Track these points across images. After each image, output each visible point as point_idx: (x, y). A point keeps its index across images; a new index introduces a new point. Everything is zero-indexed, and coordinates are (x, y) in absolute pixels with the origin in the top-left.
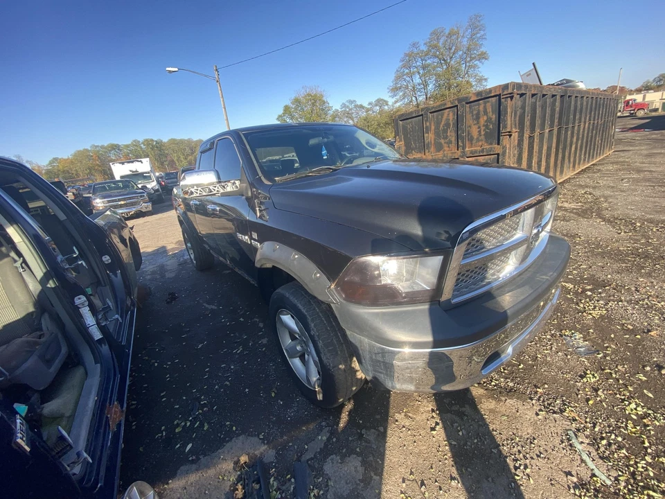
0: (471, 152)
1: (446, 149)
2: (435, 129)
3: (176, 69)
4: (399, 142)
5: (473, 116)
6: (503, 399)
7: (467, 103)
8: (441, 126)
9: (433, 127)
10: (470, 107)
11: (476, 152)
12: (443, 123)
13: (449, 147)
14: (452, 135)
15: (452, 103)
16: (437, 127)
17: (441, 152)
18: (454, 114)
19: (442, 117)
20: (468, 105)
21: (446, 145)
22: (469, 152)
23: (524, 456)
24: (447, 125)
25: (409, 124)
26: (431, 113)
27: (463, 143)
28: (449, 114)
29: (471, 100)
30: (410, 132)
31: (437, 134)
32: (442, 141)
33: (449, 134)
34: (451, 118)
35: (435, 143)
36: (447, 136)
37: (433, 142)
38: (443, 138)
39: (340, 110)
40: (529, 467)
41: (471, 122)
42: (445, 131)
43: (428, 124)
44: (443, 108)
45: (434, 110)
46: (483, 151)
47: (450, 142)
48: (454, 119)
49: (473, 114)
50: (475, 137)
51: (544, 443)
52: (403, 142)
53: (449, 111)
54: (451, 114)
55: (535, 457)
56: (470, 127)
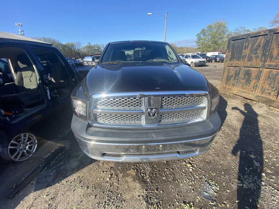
0: (269, 65)
1: (254, 60)
2: (251, 48)
3: (151, 14)
4: (228, 53)
5: (277, 42)
6: (137, 181)
7: (275, 33)
8: (255, 46)
9: (250, 46)
10: (276, 36)
11: (272, 66)
12: (256, 44)
13: (256, 60)
14: (260, 52)
15: (265, 33)
16: (252, 47)
17: (251, 62)
18: (265, 40)
19: (257, 41)
20: (275, 35)
21: (254, 58)
22: (267, 65)
23: (113, 202)
24: (259, 46)
25: (236, 43)
26: (251, 37)
27: (265, 59)
28: (261, 39)
29: (277, 32)
30: (236, 48)
31: (251, 51)
32: (253, 56)
33: (258, 52)
34: (262, 42)
35: (248, 56)
36: (257, 53)
37: (247, 55)
38: (254, 54)
39: (233, 32)
40: (109, 206)
41: (274, 46)
42: (256, 50)
43: (247, 44)
44: (258, 35)
45: (252, 36)
46: (276, 66)
47: (258, 57)
48: (264, 42)
49: (277, 41)
50: (275, 56)
51: (125, 205)
52: (230, 53)
53: (262, 38)
54: (263, 39)
55: (115, 205)
56: (273, 49)
